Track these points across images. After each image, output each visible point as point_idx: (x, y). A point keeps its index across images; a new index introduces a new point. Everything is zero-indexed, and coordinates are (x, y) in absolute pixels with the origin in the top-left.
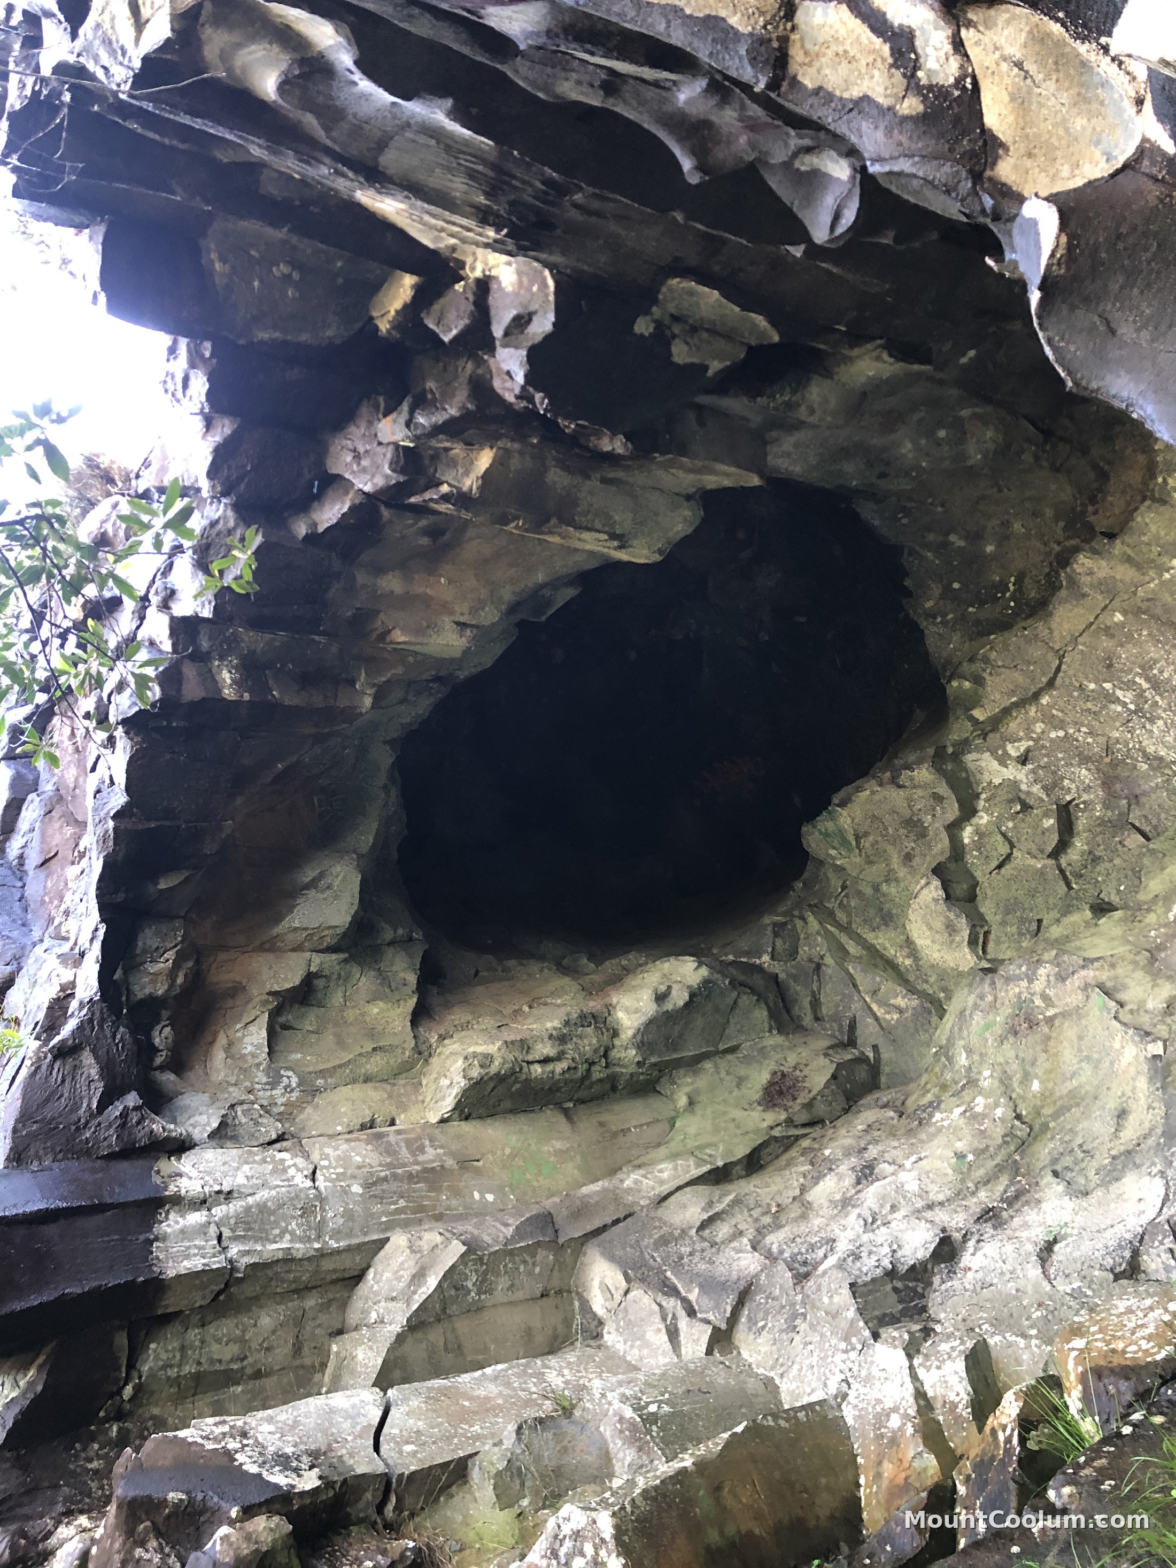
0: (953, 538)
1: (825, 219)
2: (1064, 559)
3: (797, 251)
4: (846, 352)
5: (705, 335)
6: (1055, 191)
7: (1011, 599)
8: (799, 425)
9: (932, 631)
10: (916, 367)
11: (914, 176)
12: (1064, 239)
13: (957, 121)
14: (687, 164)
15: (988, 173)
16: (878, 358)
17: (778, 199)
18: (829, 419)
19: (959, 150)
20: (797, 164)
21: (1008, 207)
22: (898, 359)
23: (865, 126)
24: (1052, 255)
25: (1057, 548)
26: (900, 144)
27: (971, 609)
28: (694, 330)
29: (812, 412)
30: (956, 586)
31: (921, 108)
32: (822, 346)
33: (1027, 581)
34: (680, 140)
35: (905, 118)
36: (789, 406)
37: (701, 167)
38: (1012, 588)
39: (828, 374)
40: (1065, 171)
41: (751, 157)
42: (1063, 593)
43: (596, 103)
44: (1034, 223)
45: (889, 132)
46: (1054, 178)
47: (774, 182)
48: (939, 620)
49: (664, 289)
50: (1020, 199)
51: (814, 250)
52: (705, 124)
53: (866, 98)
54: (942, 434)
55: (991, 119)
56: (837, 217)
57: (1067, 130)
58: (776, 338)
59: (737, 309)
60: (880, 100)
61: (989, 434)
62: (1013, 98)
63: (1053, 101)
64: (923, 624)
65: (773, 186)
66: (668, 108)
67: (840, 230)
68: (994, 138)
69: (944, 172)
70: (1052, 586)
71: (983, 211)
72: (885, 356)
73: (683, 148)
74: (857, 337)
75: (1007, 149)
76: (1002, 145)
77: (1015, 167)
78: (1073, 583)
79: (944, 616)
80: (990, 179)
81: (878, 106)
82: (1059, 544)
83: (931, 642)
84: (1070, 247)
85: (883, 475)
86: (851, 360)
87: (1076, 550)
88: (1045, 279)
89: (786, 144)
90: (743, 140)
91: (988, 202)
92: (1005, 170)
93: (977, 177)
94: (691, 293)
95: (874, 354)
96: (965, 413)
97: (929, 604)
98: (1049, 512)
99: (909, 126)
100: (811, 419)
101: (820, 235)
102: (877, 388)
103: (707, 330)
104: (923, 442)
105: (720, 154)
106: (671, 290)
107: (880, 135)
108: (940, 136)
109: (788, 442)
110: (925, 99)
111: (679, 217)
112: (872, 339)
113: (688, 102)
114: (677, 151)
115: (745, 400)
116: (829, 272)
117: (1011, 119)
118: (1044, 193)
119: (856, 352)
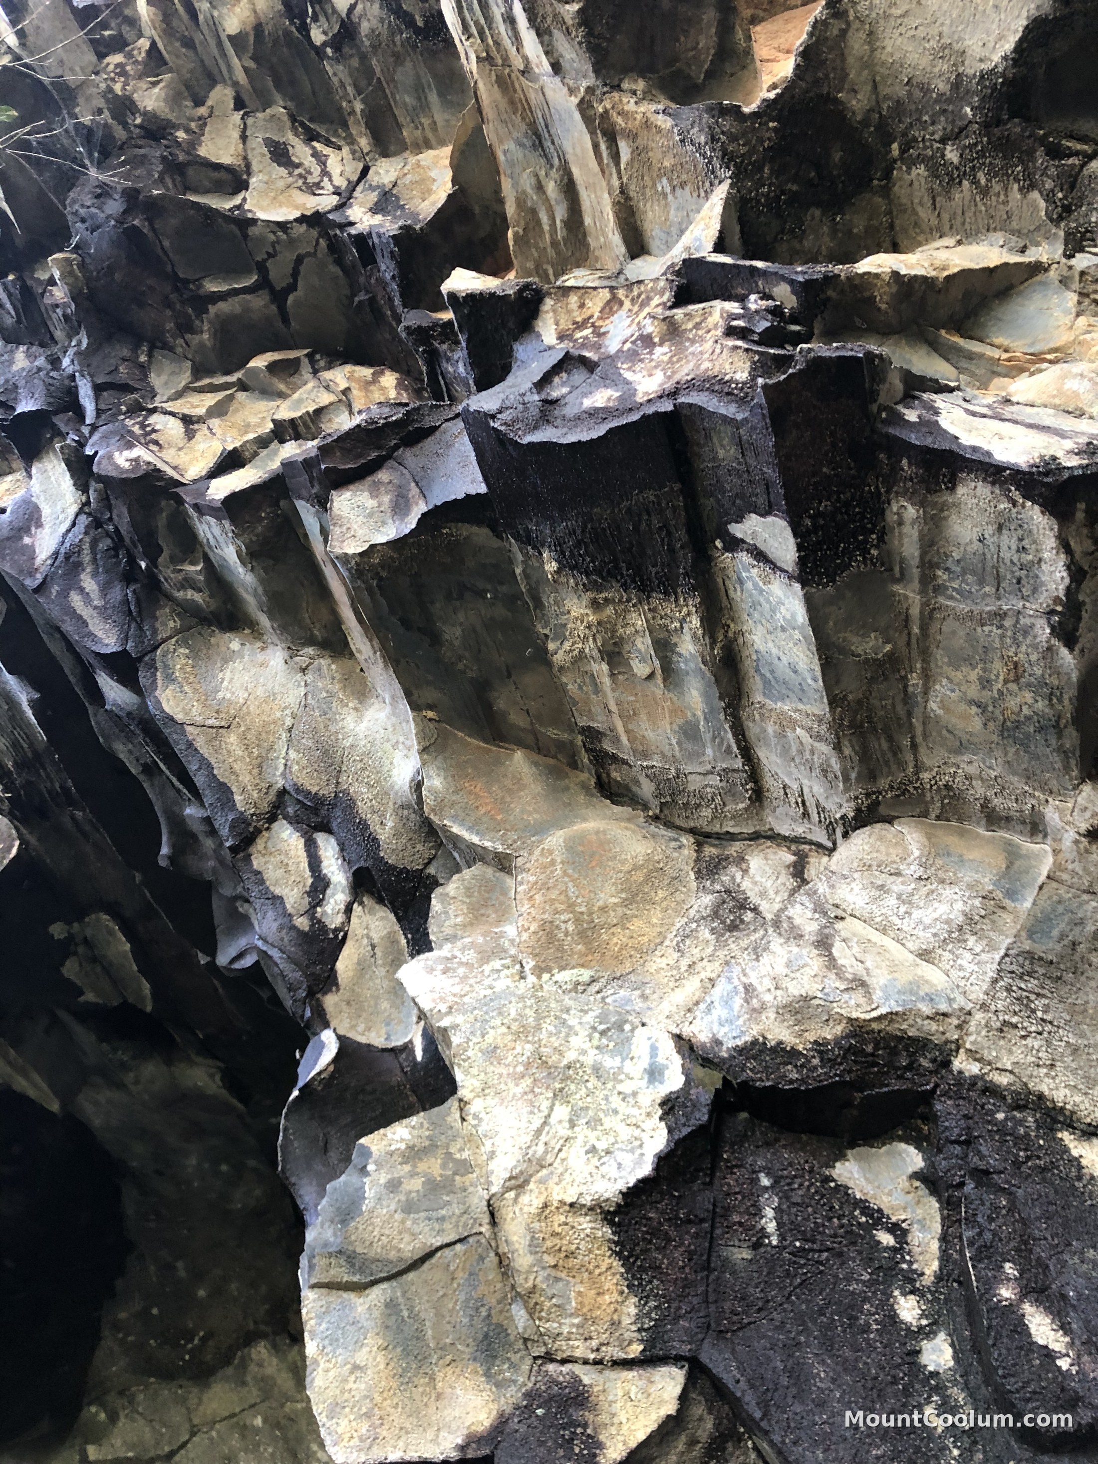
0: (180, 1264)
1: (233, 952)
2: (249, 1339)
3: (203, 960)
4: (193, 1056)
5: (99, 969)
6: (349, 1035)
7: (189, 1352)
8: (120, 1086)
9: (109, 1343)
10: (235, 1102)
11: (277, 965)
12: (331, 1068)
13: (322, 952)
14: (165, 850)
15: (319, 996)
16: (212, 1076)
17: (212, 917)
18: (146, 1097)
19: (312, 970)
20: (238, 904)
21: (317, 1025)
22: (224, 1087)
23: (271, 915)
24: (319, 1074)
25: (252, 1326)
26: (282, 939)
27: (152, 1342)
28: (94, 960)
29: (137, 1082)
30: (155, 1311)
31: (307, 929)
32: (178, 1039)
33: (211, 1343)
34: (171, 833)
35: (294, 928)
36: (123, 1066)
37: (171, 858)
38: (196, 1341)
39: (169, 1063)
40: (361, 1027)
41: (209, 878)
42: (229, 1371)
43: (133, 771)
44: (322, 1045)
45: (281, 928)
46: (353, 1027)
47: (216, 903)
48: (121, 1335)
49: (93, 916)
50: (326, 1025)
51: (212, 965)
52: (193, 836)
53: (281, 898)
54: (224, 1168)
55: (340, 965)
56: (240, 956)
57: (376, 1004)
58: (149, 1009)
59: (135, 968)
60: (288, 906)
61: (258, 1192)
62: (359, 963)
63: (378, 981)
64: (106, 1332)
65: (214, 906)
66: (176, 809)
67: (237, 966)
68: (336, 978)
69: (295, 975)
70: (226, 1360)
71: (302, 1016)
72: (218, 1078)
73: (169, 839)
74: (207, 1049)
75: (338, 990)
76: (337, 985)
77: (336, 1004)
78: (243, 1366)
79: (127, 1335)
80: (318, 1000)
81: (285, 908)
82: (255, 1323)
83: (100, 1354)
84: (332, 1076)
85: (159, 1173)
86: (192, 1063)
87: (263, 1336)
88: (307, 1086)
89: (235, 888)
90: (211, 863)
91: (308, 1013)
92: (330, 1001)
93: (312, 993)
94: (111, 933)
95: (213, 1070)
96: (252, 1163)
97: (123, 1315)
98: (264, 1289)
99: (293, 934)
100: (132, 1088)
101: (222, 960)
102: (196, 1097)
103: (104, 967)
104: (206, 1166)
105: (191, 862)
106: (98, 920)
107: (275, 926)
108: (306, 953)
109: (105, 1095)
110: (312, 926)
111: (138, 877)
112: (215, 1057)
113: (190, 816)
114: (165, 839)
115: (93, 1038)
116: (216, 990)
117: (351, 974)
118: (341, 1032)
119: (199, 1059)
